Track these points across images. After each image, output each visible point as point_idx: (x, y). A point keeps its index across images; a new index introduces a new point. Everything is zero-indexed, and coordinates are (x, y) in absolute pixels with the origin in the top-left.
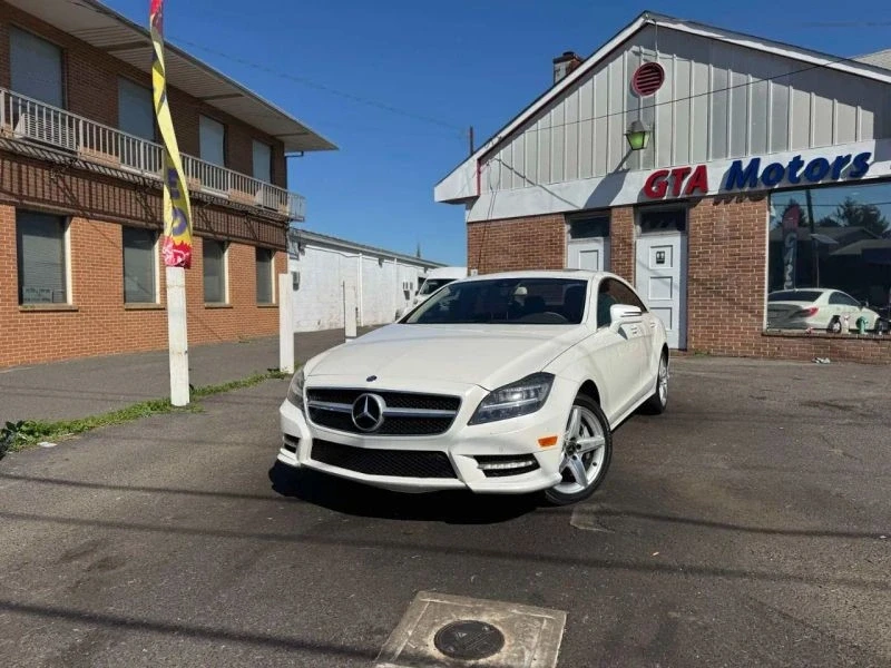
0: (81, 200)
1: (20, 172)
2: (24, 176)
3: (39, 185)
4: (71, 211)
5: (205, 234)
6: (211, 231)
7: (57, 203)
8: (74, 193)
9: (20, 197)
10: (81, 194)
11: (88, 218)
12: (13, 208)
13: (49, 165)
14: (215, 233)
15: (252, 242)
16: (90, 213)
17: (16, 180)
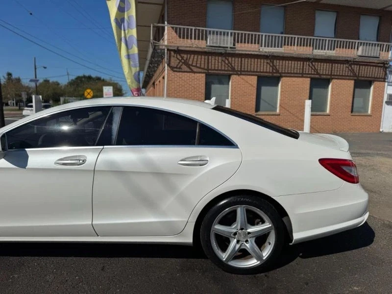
0: (236, 68)
1: (208, 59)
2: (210, 61)
3: (216, 64)
4: (231, 73)
5: (313, 76)
6: (318, 74)
7: (225, 70)
8: (233, 65)
9: (208, 69)
10: (236, 65)
11: (239, 75)
12: (205, 74)
13: (221, 54)
14: (320, 75)
15: (352, 78)
16: (240, 73)
17: (206, 63)
